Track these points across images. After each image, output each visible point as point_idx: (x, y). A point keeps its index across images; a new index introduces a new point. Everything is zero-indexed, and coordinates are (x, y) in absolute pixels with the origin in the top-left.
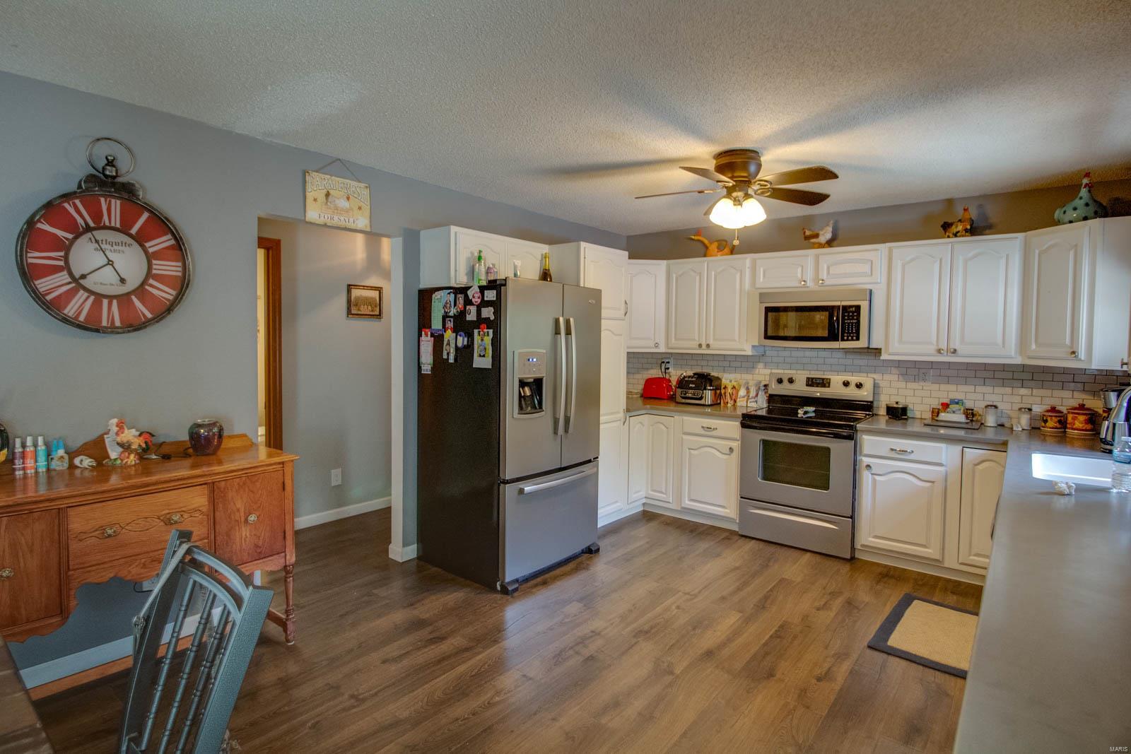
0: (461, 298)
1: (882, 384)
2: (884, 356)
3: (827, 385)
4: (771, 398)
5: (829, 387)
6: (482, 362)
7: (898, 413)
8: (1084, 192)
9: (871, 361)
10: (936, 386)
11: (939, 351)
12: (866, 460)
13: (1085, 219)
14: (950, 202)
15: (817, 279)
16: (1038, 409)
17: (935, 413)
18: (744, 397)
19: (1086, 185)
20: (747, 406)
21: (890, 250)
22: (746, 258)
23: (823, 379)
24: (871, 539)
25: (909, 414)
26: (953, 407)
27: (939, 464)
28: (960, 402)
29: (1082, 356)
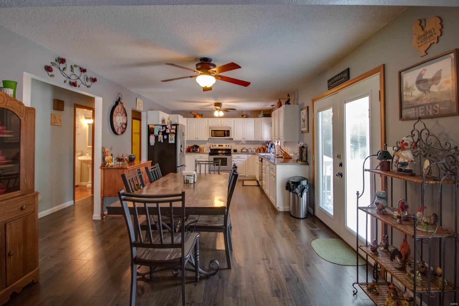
0: (164, 128)
1: (232, 145)
2: (234, 140)
4: (211, 150)
6: (172, 141)
7: (235, 151)
8: (262, 113)
9: (231, 141)
10: (241, 145)
11: (243, 139)
12: (233, 159)
13: (262, 117)
14: (242, 111)
15: (221, 124)
16: (257, 148)
17: (242, 150)
18: (205, 149)
19: (262, 111)
20: (207, 151)
21: (234, 120)
22: (206, 119)
23: (222, 145)
25: (237, 151)
26: (244, 149)
27: (245, 158)
28: (245, 148)
29: (263, 138)
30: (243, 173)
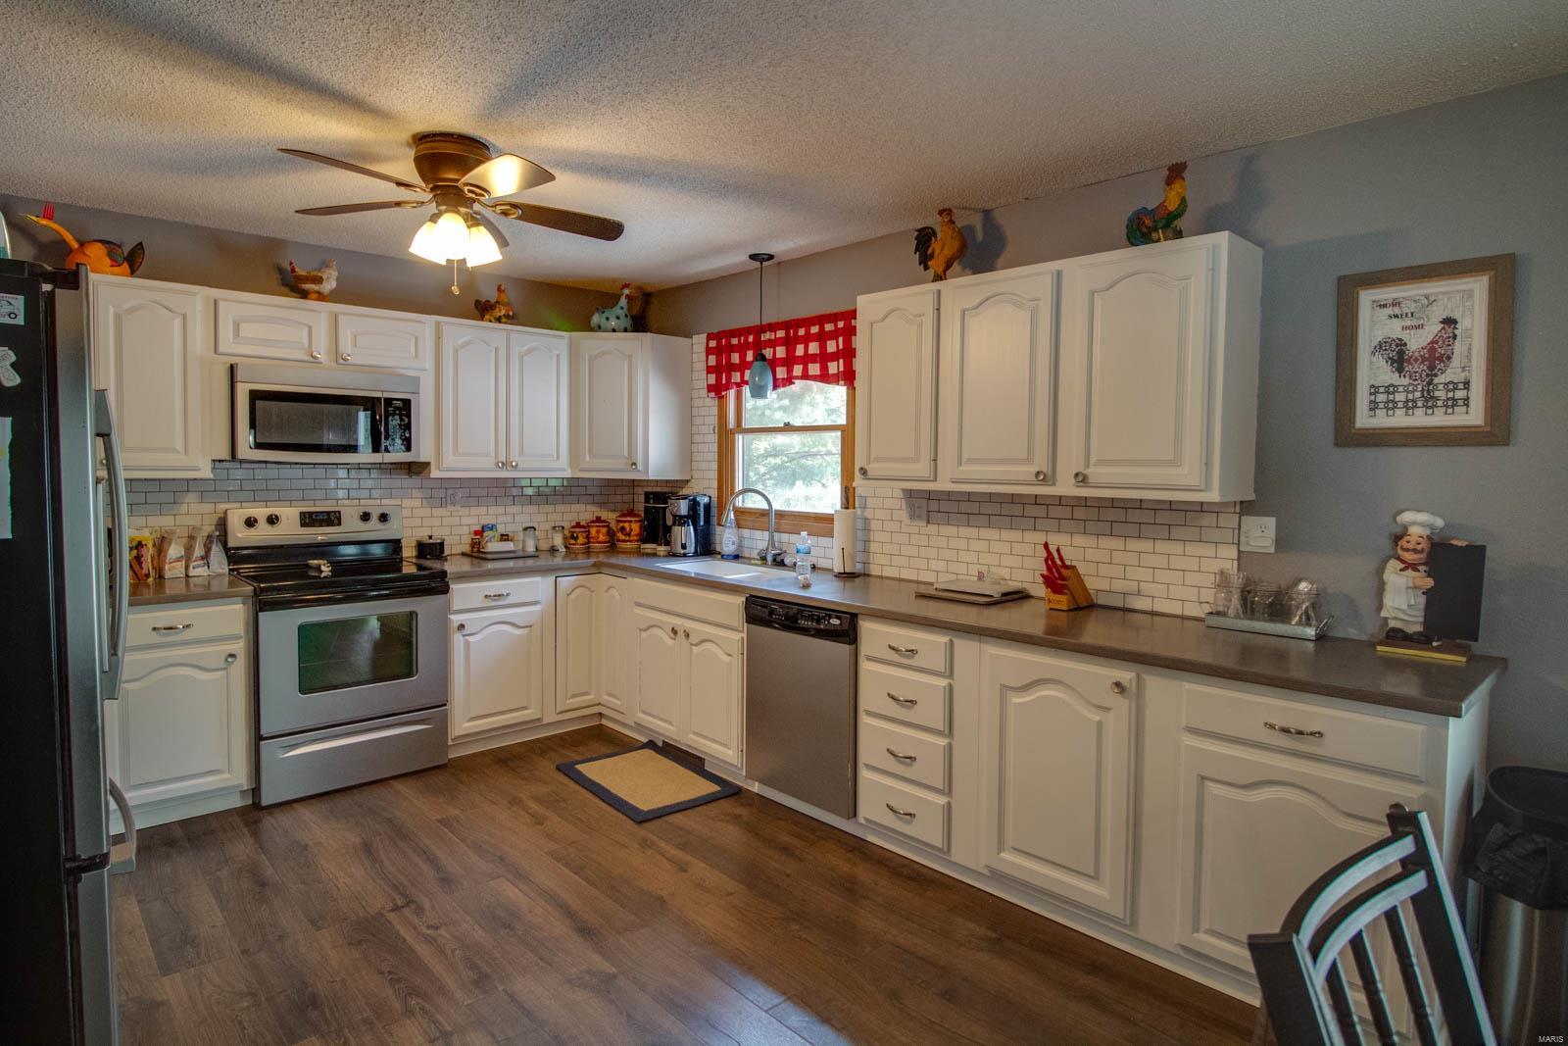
2: (435, 473)
3: (336, 521)
5: (339, 524)
8: (623, 302)
10: (466, 511)
11: (499, 464)
12: (456, 619)
17: (477, 544)
18: (178, 560)
19: (627, 296)
20: (187, 576)
21: (439, 326)
22: (195, 294)
23: (329, 513)
24: (466, 725)
25: (446, 551)
27: (535, 603)
28: (492, 528)
29: (640, 467)
30: (524, 708)
